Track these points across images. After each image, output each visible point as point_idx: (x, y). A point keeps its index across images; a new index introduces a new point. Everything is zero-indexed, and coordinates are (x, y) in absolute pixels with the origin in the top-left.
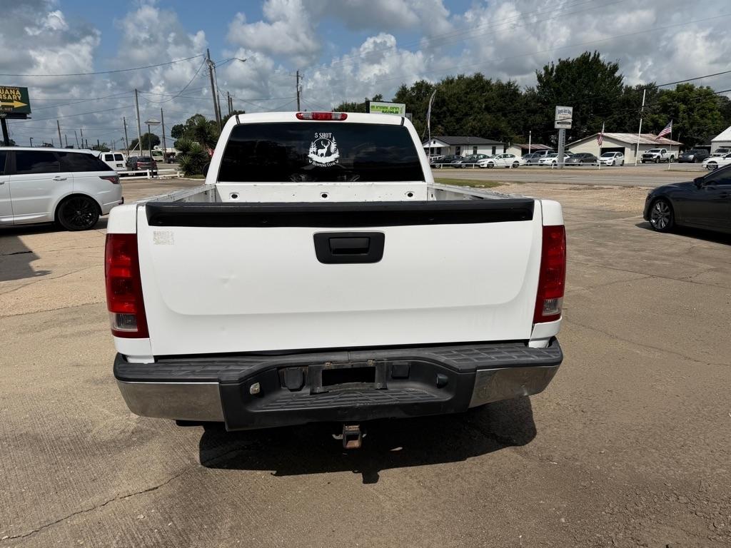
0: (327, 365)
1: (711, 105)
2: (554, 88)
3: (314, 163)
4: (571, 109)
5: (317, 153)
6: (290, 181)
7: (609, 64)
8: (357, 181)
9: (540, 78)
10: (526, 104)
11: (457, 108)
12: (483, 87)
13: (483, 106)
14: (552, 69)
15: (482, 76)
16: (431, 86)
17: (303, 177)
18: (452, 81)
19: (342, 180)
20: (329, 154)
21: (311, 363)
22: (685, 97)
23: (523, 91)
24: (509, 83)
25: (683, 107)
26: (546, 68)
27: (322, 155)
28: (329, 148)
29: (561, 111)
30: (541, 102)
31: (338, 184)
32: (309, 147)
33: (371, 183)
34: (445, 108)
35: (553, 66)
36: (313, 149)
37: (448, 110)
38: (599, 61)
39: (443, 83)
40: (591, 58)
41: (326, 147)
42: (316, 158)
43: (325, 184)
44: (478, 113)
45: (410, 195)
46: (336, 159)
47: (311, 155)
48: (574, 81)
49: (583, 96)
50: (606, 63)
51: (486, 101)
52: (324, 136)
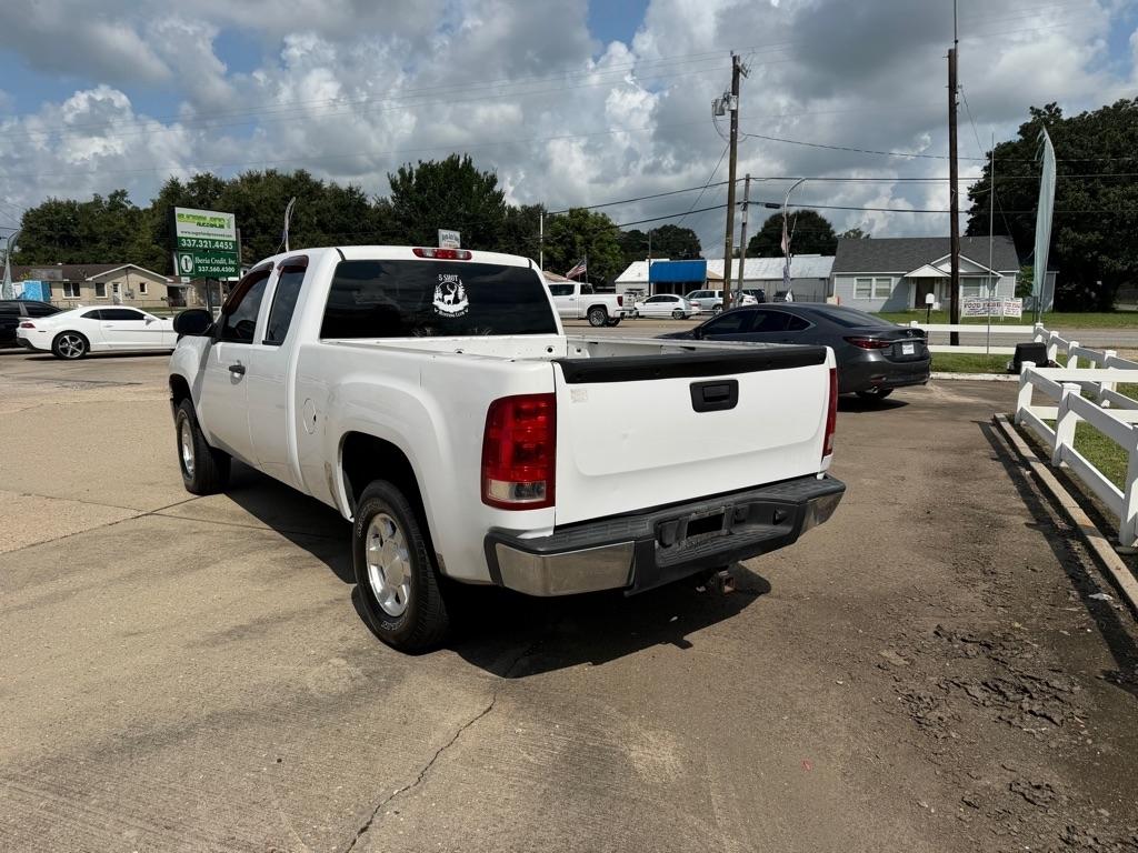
0: (694, 517)
1: (609, 237)
2: (417, 201)
3: (441, 313)
4: (457, 234)
5: (443, 300)
6: (413, 336)
7: (485, 173)
8: (489, 334)
9: (394, 185)
10: (380, 222)
11: (273, 221)
12: (310, 192)
13: (315, 221)
14: (411, 173)
15: (308, 176)
16: (224, 184)
17: (428, 331)
18: (257, 179)
19: (473, 334)
20: (456, 301)
21: (680, 516)
22: (580, 225)
23: (372, 202)
24: (351, 189)
25: (579, 238)
26: (402, 171)
27: (449, 302)
28: (456, 294)
29: (445, 237)
30: (400, 220)
31: (474, 338)
32: (433, 292)
33: (509, 337)
34: (251, 220)
35: (411, 169)
36: (438, 295)
37: (258, 224)
38: (473, 169)
39: (242, 179)
40: (461, 162)
41: (453, 292)
42: (442, 306)
43: (460, 338)
44: (309, 231)
45: (550, 350)
46: (465, 307)
47: (436, 303)
48: (443, 195)
49: (458, 215)
50: (481, 172)
51: (318, 212)
52: (450, 278)
